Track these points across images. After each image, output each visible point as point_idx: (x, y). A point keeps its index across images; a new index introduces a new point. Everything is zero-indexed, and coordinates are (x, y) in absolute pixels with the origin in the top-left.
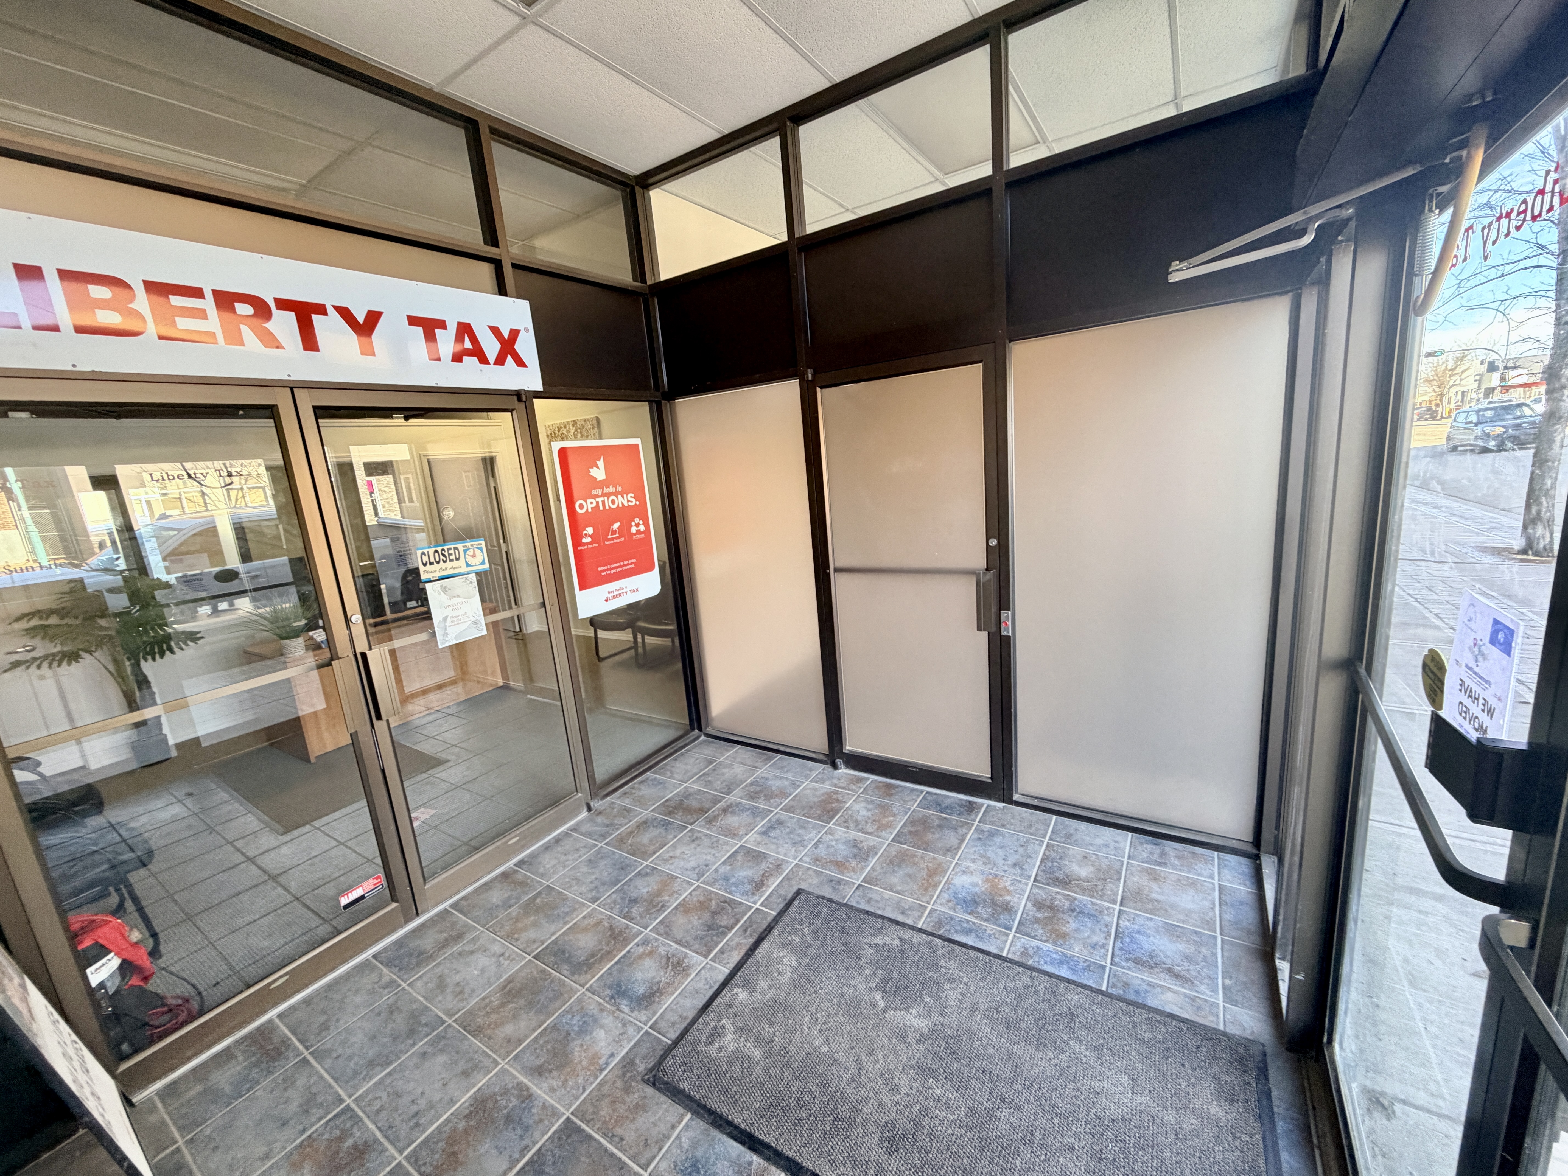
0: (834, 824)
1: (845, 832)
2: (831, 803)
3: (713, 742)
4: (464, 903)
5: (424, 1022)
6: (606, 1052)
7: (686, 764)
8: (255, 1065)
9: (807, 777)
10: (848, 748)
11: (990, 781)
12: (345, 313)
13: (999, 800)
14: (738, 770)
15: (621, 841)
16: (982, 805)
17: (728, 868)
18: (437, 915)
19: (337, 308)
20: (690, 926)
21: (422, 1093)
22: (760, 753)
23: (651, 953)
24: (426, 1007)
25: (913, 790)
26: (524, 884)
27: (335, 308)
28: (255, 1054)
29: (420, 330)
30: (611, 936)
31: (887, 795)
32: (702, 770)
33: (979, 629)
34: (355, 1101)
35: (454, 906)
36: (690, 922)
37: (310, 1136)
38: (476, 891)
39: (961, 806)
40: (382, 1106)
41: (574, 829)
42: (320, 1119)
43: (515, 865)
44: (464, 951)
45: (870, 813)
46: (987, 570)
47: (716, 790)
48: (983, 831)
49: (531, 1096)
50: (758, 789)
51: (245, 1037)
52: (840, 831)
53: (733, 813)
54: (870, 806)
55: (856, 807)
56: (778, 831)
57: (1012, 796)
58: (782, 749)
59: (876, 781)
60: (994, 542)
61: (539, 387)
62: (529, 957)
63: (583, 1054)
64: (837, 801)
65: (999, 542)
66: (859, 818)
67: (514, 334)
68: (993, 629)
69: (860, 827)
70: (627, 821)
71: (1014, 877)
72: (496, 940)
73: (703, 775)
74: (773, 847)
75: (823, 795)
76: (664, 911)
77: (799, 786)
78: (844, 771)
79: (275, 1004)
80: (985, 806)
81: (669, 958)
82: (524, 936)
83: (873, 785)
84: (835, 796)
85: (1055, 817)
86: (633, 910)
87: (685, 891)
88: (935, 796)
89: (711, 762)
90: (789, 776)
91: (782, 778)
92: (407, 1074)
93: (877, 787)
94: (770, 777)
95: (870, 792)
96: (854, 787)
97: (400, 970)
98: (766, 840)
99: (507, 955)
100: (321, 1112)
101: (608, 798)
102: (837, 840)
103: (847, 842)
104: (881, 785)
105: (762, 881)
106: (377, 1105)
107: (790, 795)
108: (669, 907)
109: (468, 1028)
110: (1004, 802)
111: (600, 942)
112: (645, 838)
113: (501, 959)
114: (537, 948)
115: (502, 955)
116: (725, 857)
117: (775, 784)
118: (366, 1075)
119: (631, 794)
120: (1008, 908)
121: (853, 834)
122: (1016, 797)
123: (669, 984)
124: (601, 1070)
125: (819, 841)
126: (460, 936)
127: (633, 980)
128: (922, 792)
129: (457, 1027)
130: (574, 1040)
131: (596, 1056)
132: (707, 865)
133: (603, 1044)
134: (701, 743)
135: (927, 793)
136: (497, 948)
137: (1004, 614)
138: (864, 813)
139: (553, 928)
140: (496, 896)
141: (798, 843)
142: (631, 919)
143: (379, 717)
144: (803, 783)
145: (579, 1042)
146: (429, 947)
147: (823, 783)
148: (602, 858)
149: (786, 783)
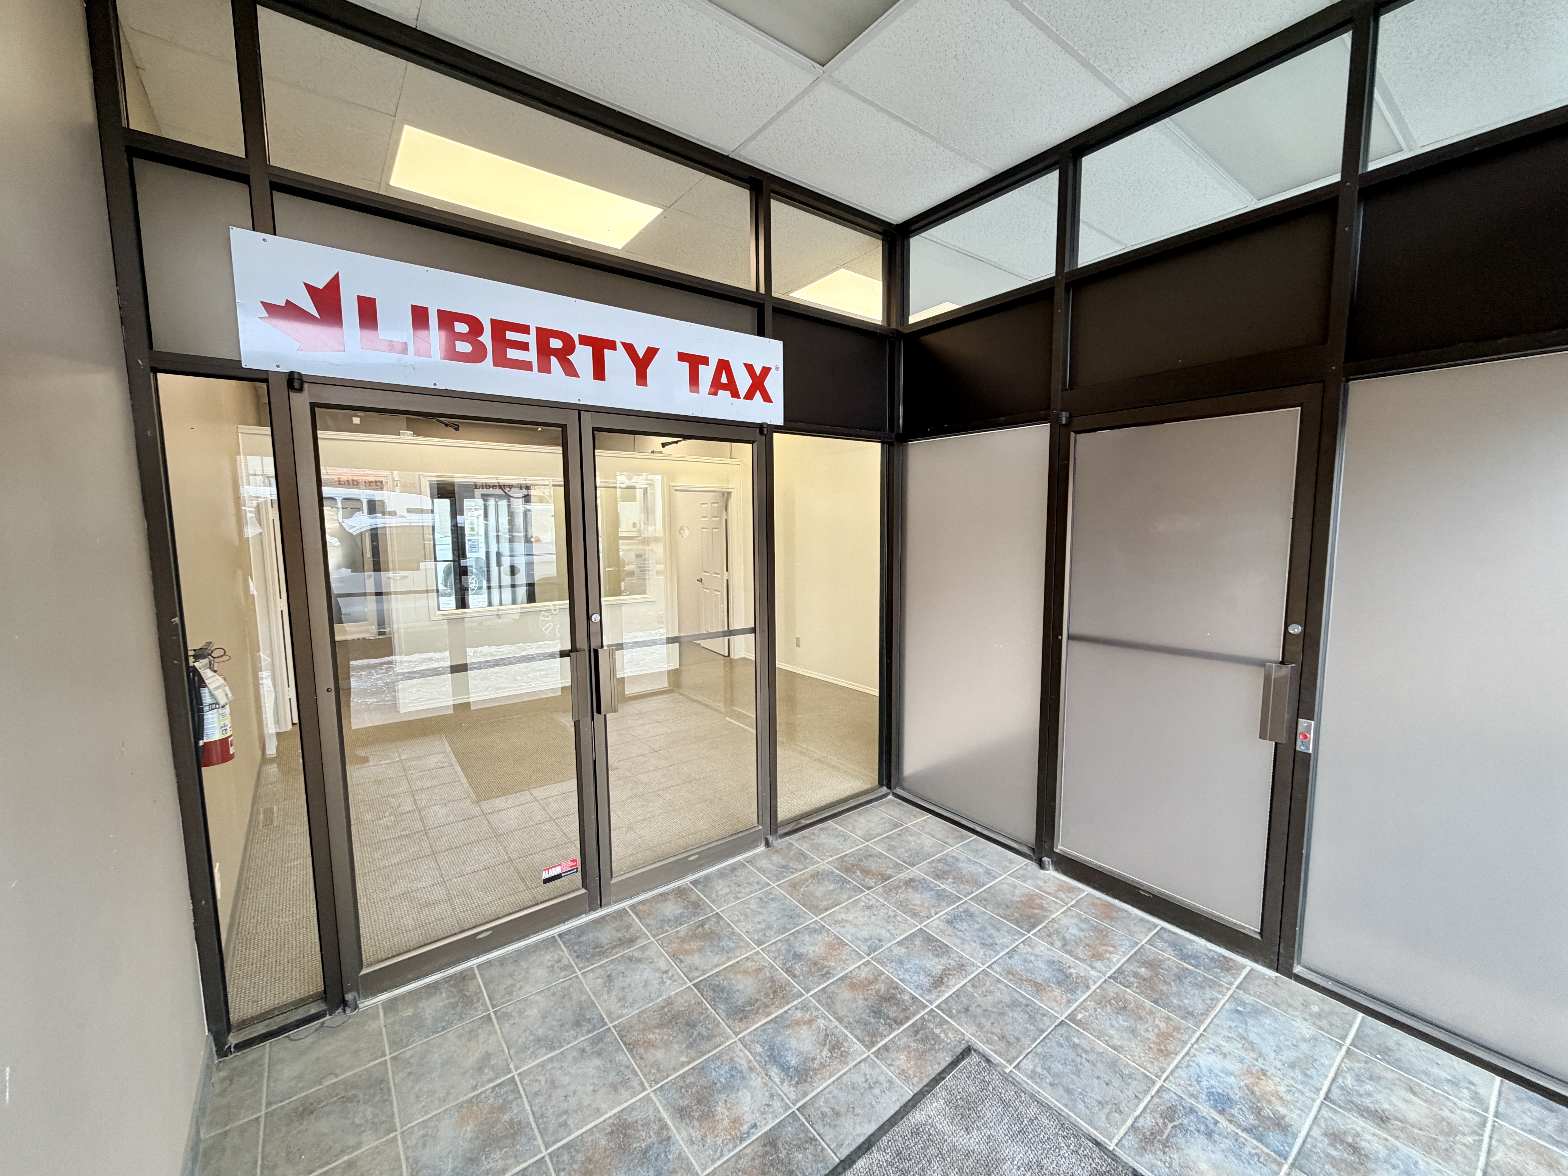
0: (1035, 934)
1: (1048, 949)
2: (1033, 908)
3: (900, 804)
4: (641, 907)
5: (588, 1017)
6: (749, 1119)
7: (870, 821)
8: (453, 1006)
9: (1005, 869)
10: (1059, 847)
11: (1258, 937)
12: (629, 348)
13: (1270, 967)
14: (928, 842)
15: (794, 886)
16: (1244, 967)
17: (904, 951)
18: (616, 912)
19: (624, 344)
20: (855, 1005)
21: (574, 1093)
22: (953, 829)
23: (810, 1022)
24: (593, 1003)
25: (1142, 920)
26: (697, 905)
27: (623, 344)
28: (454, 997)
29: (686, 365)
30: (771, 987)
31: (1106, 917)
32: (886, 832)
33: (1263, 736)
34: (519, 1074)
35: (633, 907)
36: (854, 1000)
37: (478, 1095)
38: (653, 898)
39: (1212, 959)
40: (539, 1091)
41: (750, 861)
42: (490, 1081)
43: (691, 883)
44: (633, 956)
45: (1082, 934)
46: (1282, 663)
47: (899, 858)
48: (1243, 1003)
49: (669, 1138)
50: (947, 868)
51: (451, 977)
52: (1042, 947)
53: (915, 889)
54: (1083, 926)
55: (1065, 921)
56: (965, 925)
57: (1292, 966)
58: (978, 829)
59: (1093, 896)
60: (1296, 629)
61: (780, 422)
62: (690, 984)
63: (727, 1113)
64: (1041, 907)
65: (1304, 631)
66: (1068, 937)
67: (766, 371)
68: (1283, 740)
69: (1068, 948)
70: (802, 867)
71: (1292, 1082)
72: (663, 955)
73: (888, 837)
74: (958, 941)
75: (1023, 895)
76: (829, 979)
77: (996, 878)
78: (1052, 874)
79: (478, 955)
80: (1248, 969)
81: (828, 1036)
82: (689, 960)
83: (1089, 900)
84: (1038, 901)
85: (1361, 1015)
86: (796, 966)
87: (854, 963)
88: (1173, 936)
89: (896, 826)
90: (984, 862)
91: (975, 863)
92: (566, 1064)
93: (1093, 904)
94: (962, 858)
95: (1084, 907)
96: (1063, 896)
97: (578, 957)
98: (950, 931)
99: (670, 974)
100: (492, 1074)
101: (787, 838)
102: (1036, 956)
103: (1051, 963)
104: (1098, 902)
105: (941, 978)
106: (536, 1087)
107: (984, 885)
108: (834, 976)
109: (624, 1039)
110: (1277, 970)
111: (759, 992)
112: (819, 891)
113: (664, 976)
114: (698, 977)
115: (666, 972)
116: (902, 938)
117: (967, 868)
118: (533, 1052)
119: (810, 839)
120: (1280, 1125)
121: (1058, 954)
122: (1297, 969)
123: (823, 1066)
124: (742, 1140)
125: (1013, 950)
126: (631, 941)
127: (787, 1046)
128: (1155, 926)
129: (616, 1033)
130: (719, 1092)
131: (736, 1121)
132: (880, 941)
133: (746, 1109)
134: (888, 803)
135: (1162, 928)
136: (662, 964)
137: (1303, 723)
138: (1074, 931)
139: (716, 959)
140: (671, 909)
141: (989, 945)
142: (794, 976)
143: (599, 712)
144: (1001, 875)
145: (723, 1097)
146: (605, 941)
147: (1024, 882)
148: (773, 899)
149: (980, 870)
